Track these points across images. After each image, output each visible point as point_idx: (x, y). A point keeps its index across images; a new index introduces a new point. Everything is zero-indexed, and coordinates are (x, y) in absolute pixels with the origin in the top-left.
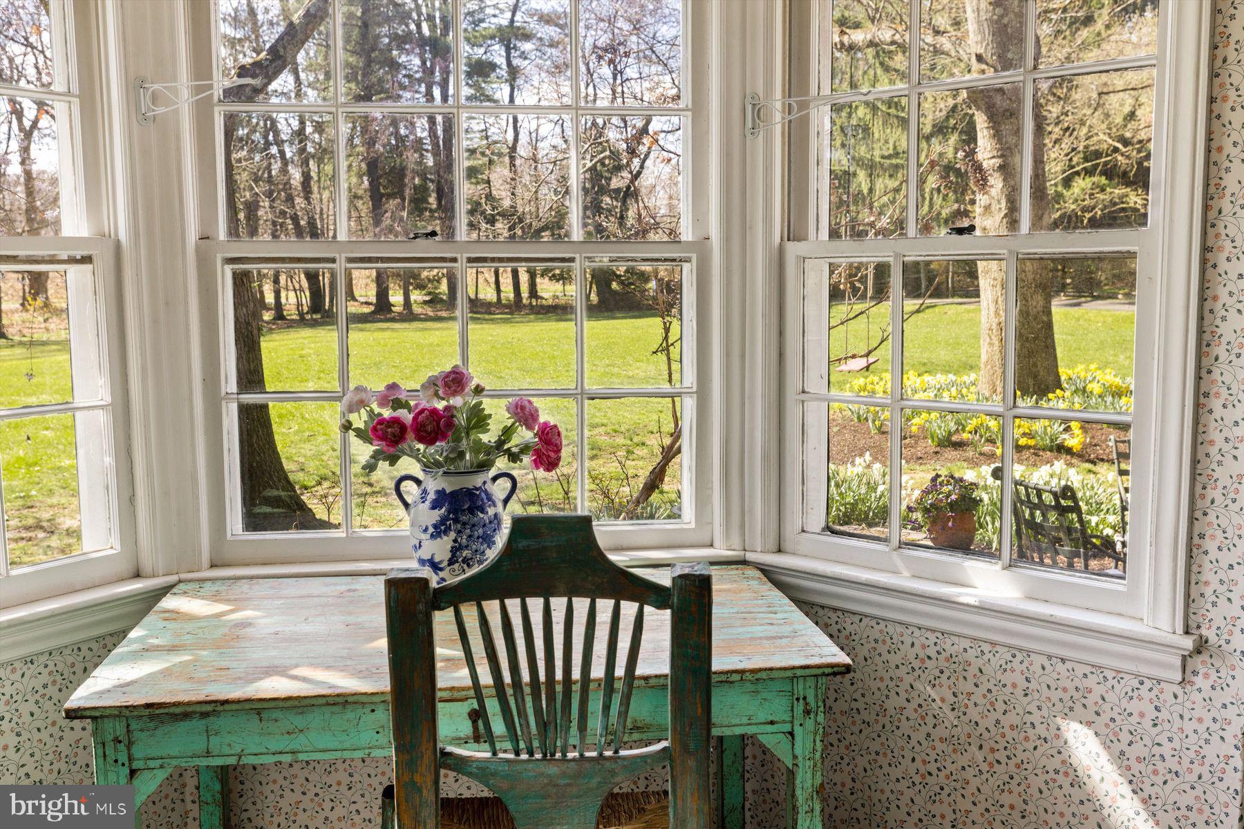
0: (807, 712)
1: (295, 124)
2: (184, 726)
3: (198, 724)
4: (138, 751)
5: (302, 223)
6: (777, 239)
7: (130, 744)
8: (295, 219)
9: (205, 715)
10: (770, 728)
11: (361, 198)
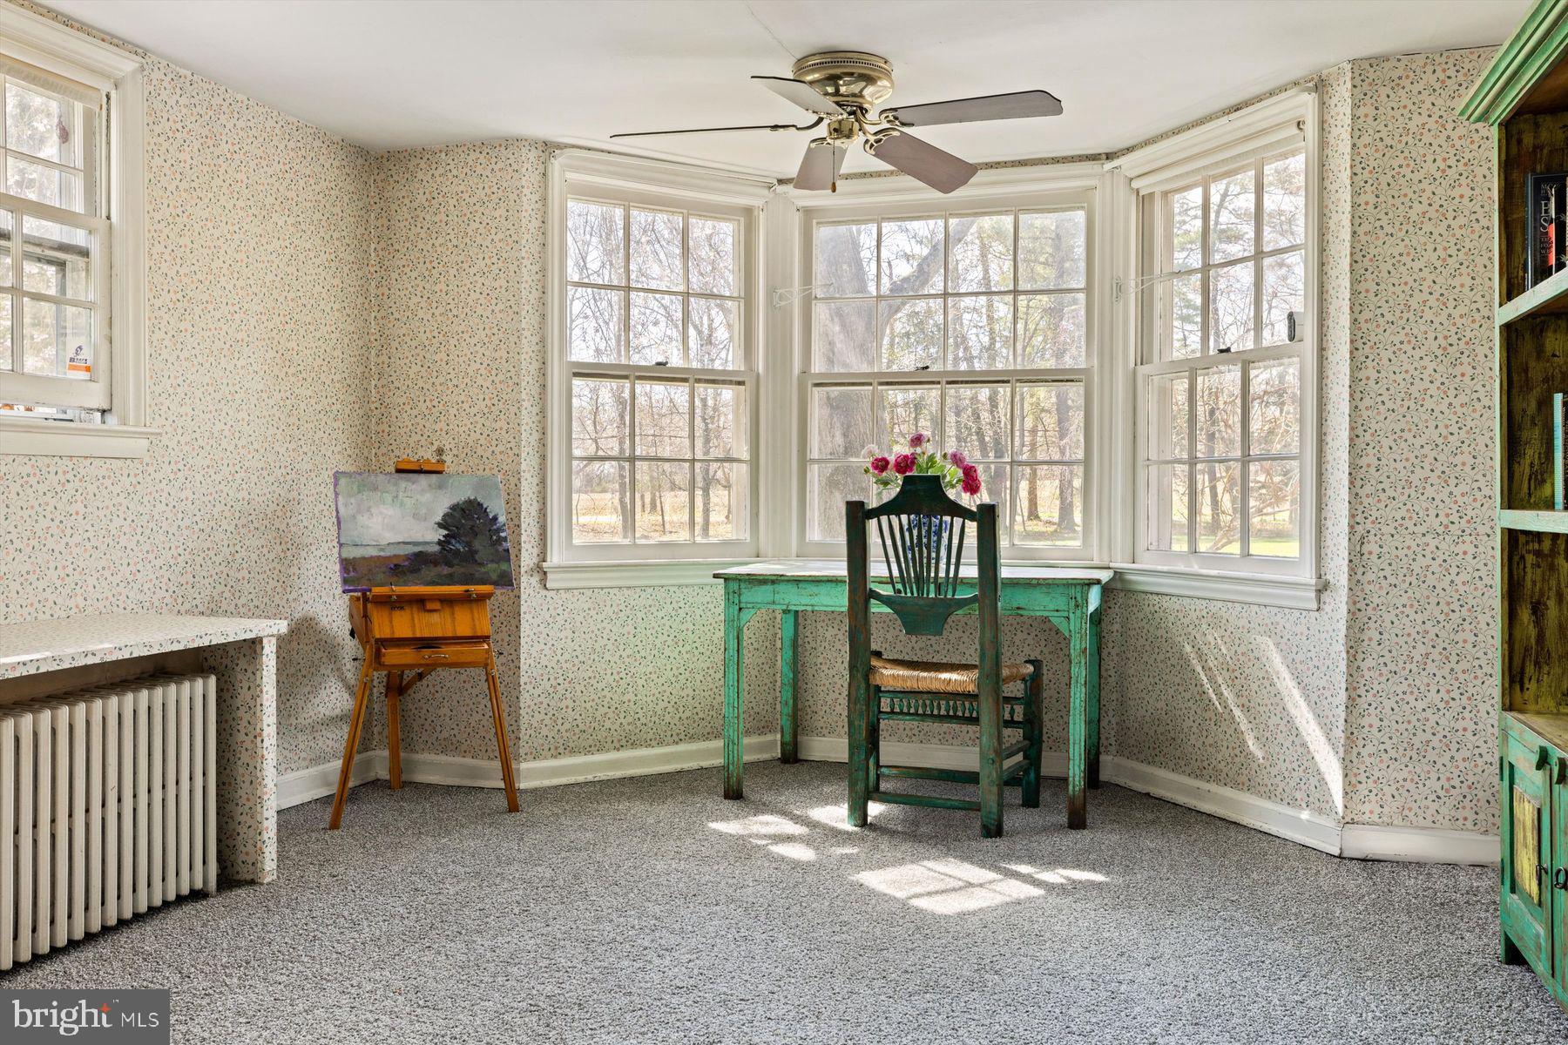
0: (1077, 606)
1: (986, 340)
2: (764, 588)
3: (769, 587)
4: (743, 599)
5: (987, 439)
6: (1132, 364)
7: (740, 595)
8: (980, 433)
9: (773, 582)
10: (1056, 614)
11: (1048, 411)
